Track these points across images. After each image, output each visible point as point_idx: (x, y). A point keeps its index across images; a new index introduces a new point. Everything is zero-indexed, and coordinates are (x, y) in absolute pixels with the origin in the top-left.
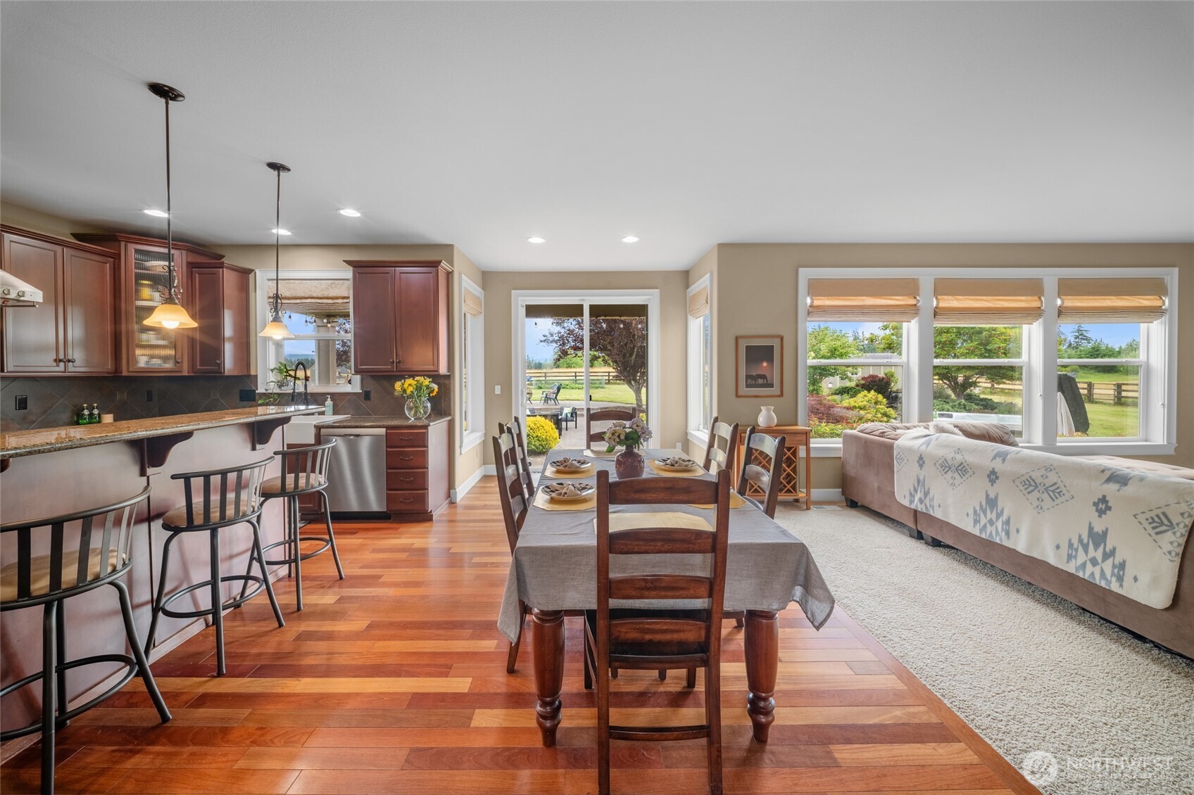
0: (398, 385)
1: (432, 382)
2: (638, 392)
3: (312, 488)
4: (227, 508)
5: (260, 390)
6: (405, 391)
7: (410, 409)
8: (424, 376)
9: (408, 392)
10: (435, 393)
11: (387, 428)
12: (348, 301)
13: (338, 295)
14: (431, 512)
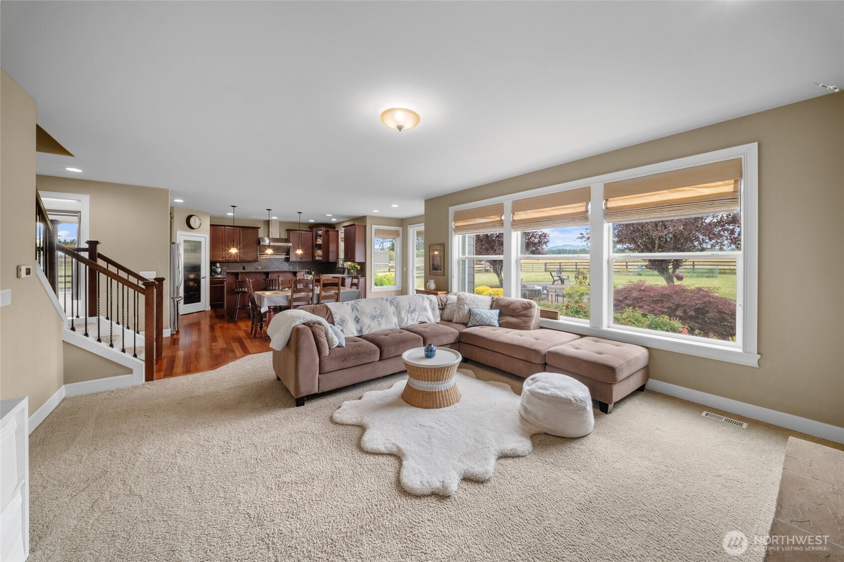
2: (499, 275)
9: (349, 268)
10: (359, 269)
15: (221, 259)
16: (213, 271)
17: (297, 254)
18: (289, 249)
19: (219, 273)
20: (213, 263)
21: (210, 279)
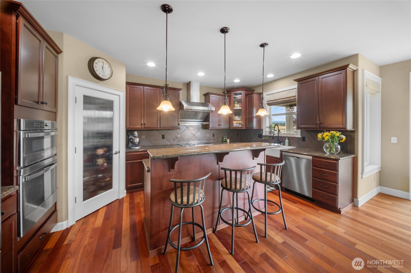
0: (320, 135)
1: (342, 134)
3: (273, 182)
4: (237, 185)
5: (264, 134)
6: (323, 138)
7: (327, 148)
8: (336, 131)
9: (326, 139)
10: (343, 141)
11: (313, 156)
12: (295, 97)
13: (291, 96)
14: (340, 209)
15: (140, 127)
16: (129, 142)
17: (220, 115)
18: (209, 113)
19: (137, 144)
20: (129, 132)
21: (126, 153)
